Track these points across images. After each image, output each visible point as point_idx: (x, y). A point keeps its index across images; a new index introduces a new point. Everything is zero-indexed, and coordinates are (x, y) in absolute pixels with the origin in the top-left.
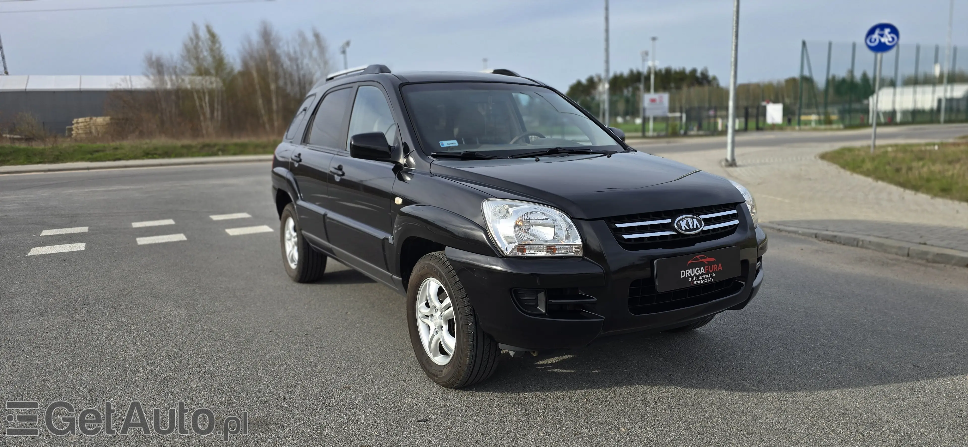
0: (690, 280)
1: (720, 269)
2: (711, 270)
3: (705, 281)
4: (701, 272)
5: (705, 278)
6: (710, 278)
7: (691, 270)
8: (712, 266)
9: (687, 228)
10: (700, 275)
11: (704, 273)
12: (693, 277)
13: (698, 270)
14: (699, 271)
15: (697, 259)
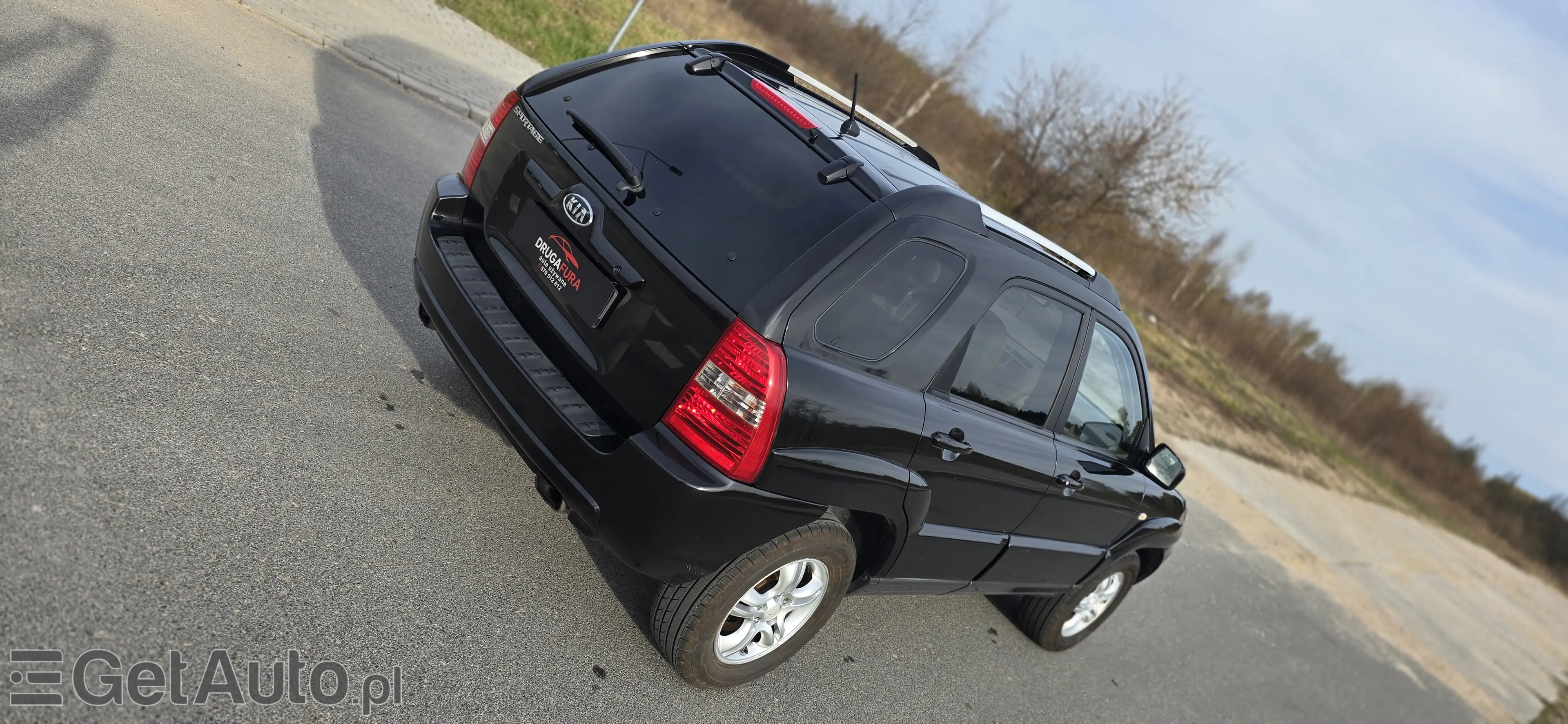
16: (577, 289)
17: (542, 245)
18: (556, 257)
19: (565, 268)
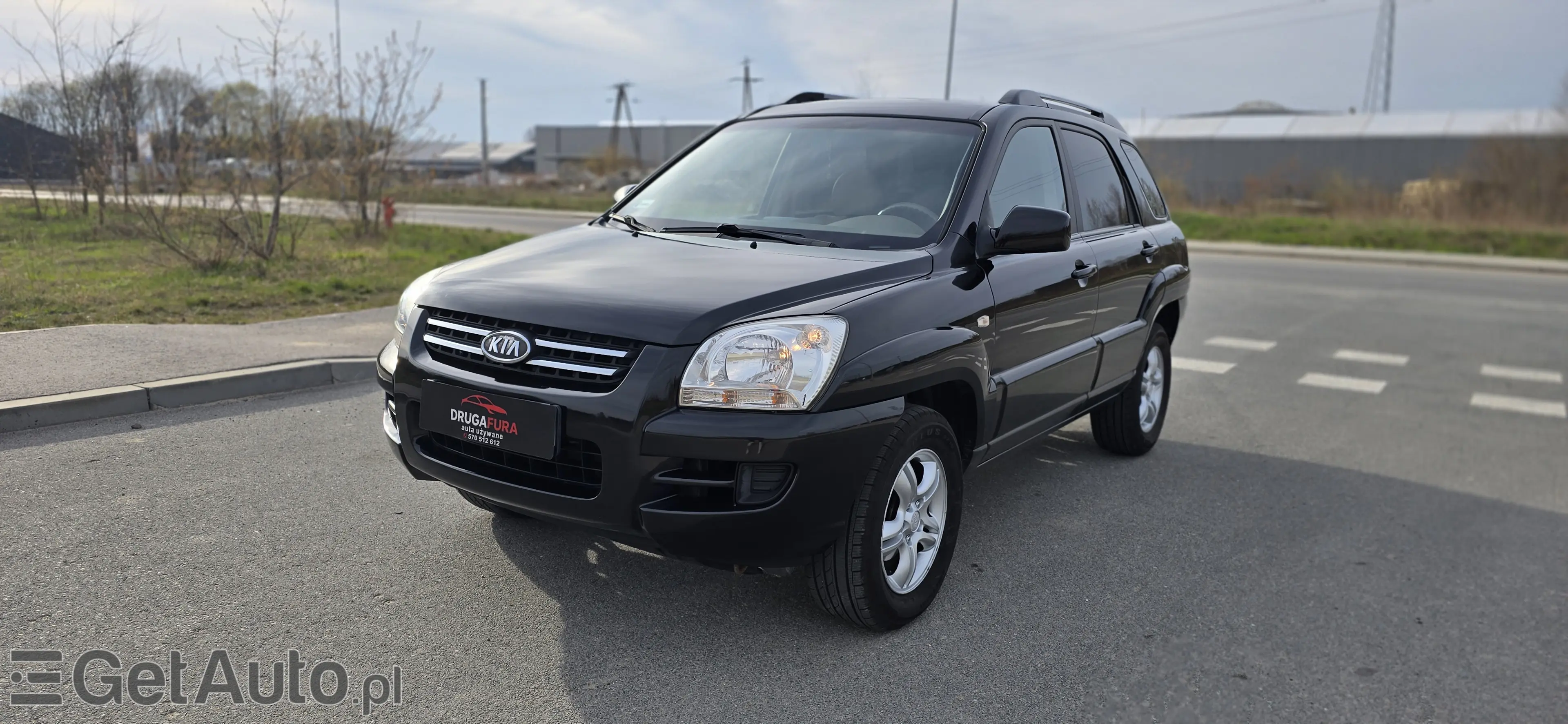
0: (463, 429)
1: (513, 433)
2: (498, 426)
3: (485, 440)
4: (481, 424)
5: (486, 436)
6: (494, 439)
7: (466, 413)
8: (500, 421)
9: (496, 350)
10: (477, 427)
11: (485, 427)
12: (468, 425)
13: (476, 418)
14: (477, 421)
15: (475, 400)
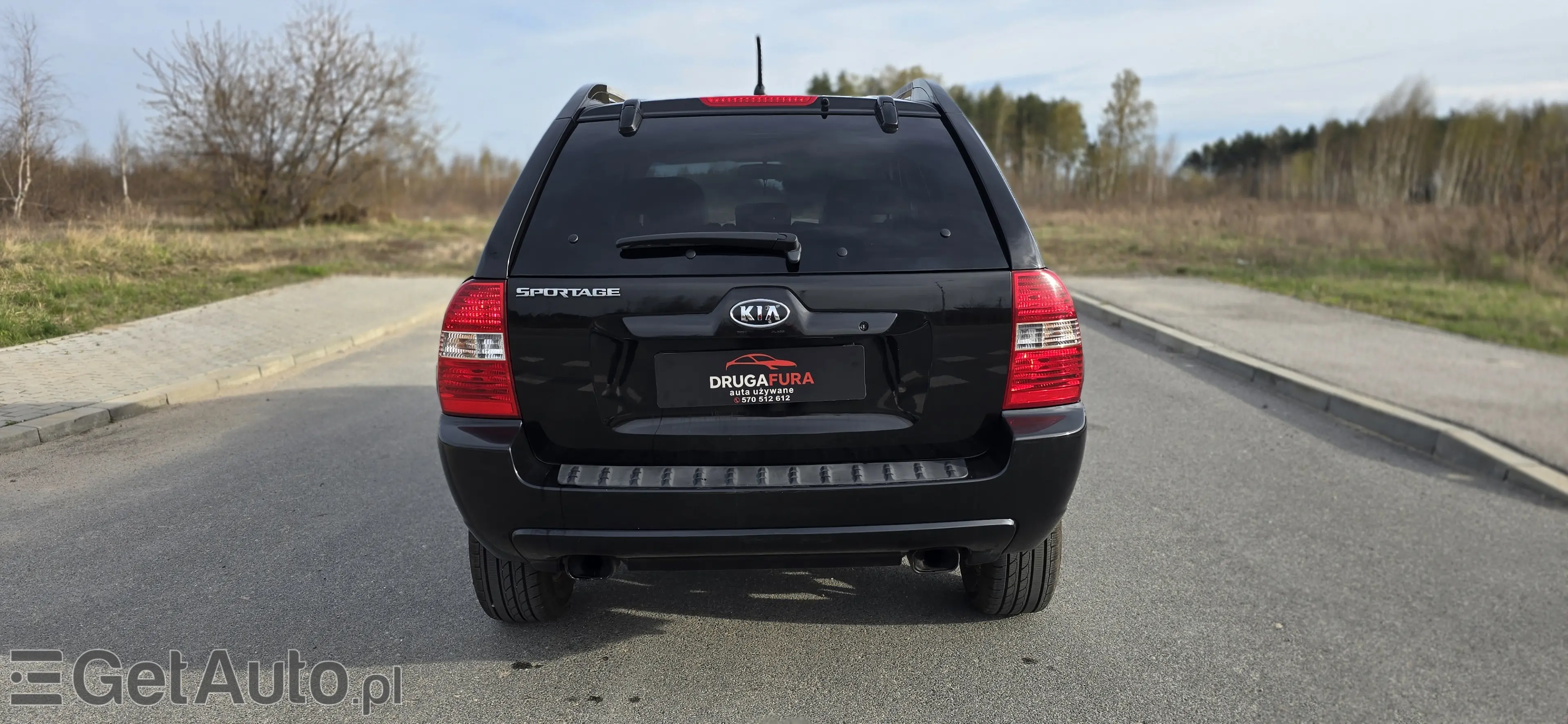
16: (812, 382)
17: (718, 382)
18: (753, 377)
19: (778, 378)
